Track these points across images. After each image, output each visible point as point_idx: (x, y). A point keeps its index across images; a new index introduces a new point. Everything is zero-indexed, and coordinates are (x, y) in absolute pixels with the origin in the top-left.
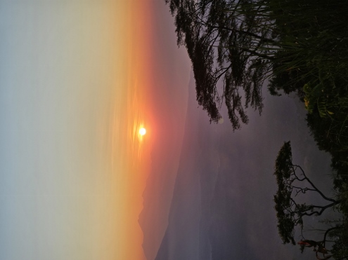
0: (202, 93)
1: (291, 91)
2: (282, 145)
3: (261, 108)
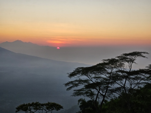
0: (81, 69)
1: (80, 108)
2: (62, 105)
3: (74, 96)
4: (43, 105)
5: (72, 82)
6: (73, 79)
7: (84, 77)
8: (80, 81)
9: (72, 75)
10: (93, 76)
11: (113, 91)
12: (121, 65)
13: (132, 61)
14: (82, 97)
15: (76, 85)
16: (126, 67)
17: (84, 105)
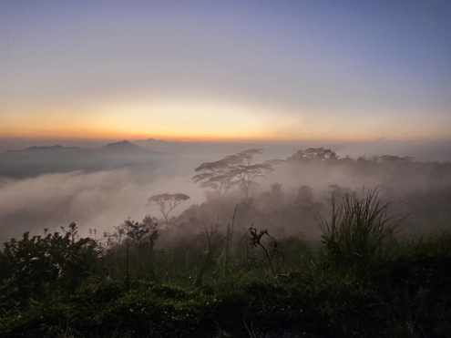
4: (172, 196)
5: (198, 176)
6: (199, 173)
7: (209, 171)
8: (206, 175)
9: (197, 170)
10: (216, 170)
11: (233, 183)
12: (241, 161)
13: (250, 157)
14: (206, 189)
15: (203, 178)
16: (245, 163)
17: (209, 195)
